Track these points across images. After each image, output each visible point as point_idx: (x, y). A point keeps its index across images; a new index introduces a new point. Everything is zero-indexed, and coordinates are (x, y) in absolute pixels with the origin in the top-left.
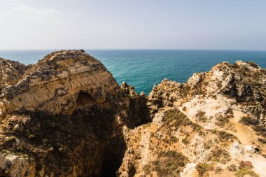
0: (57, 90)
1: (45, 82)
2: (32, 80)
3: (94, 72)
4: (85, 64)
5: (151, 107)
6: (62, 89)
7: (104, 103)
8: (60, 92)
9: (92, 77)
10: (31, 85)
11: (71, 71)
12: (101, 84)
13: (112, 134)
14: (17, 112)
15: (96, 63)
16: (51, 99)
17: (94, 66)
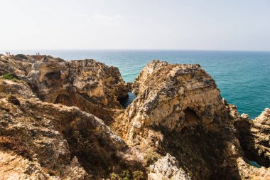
0: (175, 107)
1: (169, 98)
2: (160, 96)
3: (206, 89)
4: (200, 80)
5: (258, 135)
6: (179, 105)
7: (211, 123)
8: (178, 109)
9: (203, 94)
10: (160, 101)
11: (188, 87)
12: (211, 102)
13: (222, 163)
14: (151, 126)
15: (208, 79)
16: (170, 115)
17: (207, 82)
